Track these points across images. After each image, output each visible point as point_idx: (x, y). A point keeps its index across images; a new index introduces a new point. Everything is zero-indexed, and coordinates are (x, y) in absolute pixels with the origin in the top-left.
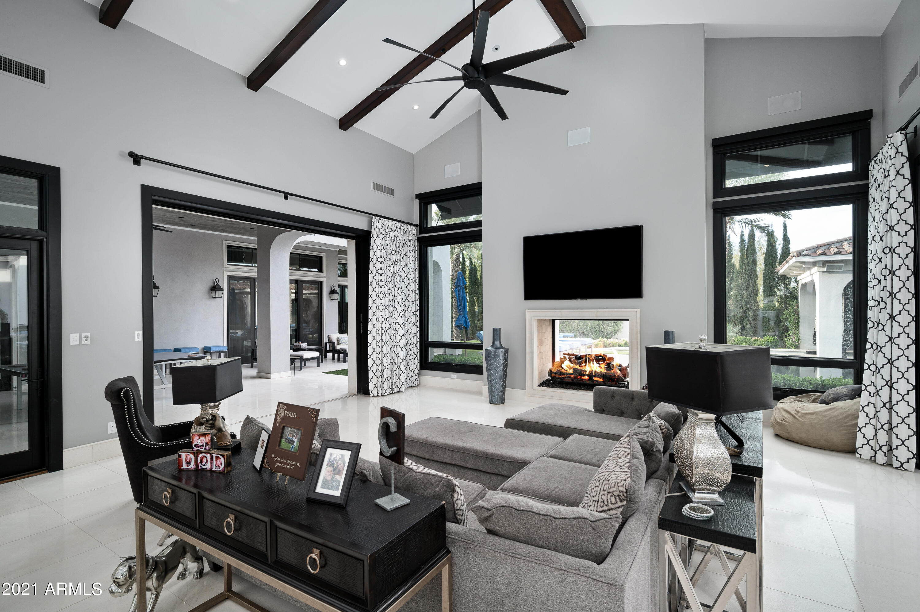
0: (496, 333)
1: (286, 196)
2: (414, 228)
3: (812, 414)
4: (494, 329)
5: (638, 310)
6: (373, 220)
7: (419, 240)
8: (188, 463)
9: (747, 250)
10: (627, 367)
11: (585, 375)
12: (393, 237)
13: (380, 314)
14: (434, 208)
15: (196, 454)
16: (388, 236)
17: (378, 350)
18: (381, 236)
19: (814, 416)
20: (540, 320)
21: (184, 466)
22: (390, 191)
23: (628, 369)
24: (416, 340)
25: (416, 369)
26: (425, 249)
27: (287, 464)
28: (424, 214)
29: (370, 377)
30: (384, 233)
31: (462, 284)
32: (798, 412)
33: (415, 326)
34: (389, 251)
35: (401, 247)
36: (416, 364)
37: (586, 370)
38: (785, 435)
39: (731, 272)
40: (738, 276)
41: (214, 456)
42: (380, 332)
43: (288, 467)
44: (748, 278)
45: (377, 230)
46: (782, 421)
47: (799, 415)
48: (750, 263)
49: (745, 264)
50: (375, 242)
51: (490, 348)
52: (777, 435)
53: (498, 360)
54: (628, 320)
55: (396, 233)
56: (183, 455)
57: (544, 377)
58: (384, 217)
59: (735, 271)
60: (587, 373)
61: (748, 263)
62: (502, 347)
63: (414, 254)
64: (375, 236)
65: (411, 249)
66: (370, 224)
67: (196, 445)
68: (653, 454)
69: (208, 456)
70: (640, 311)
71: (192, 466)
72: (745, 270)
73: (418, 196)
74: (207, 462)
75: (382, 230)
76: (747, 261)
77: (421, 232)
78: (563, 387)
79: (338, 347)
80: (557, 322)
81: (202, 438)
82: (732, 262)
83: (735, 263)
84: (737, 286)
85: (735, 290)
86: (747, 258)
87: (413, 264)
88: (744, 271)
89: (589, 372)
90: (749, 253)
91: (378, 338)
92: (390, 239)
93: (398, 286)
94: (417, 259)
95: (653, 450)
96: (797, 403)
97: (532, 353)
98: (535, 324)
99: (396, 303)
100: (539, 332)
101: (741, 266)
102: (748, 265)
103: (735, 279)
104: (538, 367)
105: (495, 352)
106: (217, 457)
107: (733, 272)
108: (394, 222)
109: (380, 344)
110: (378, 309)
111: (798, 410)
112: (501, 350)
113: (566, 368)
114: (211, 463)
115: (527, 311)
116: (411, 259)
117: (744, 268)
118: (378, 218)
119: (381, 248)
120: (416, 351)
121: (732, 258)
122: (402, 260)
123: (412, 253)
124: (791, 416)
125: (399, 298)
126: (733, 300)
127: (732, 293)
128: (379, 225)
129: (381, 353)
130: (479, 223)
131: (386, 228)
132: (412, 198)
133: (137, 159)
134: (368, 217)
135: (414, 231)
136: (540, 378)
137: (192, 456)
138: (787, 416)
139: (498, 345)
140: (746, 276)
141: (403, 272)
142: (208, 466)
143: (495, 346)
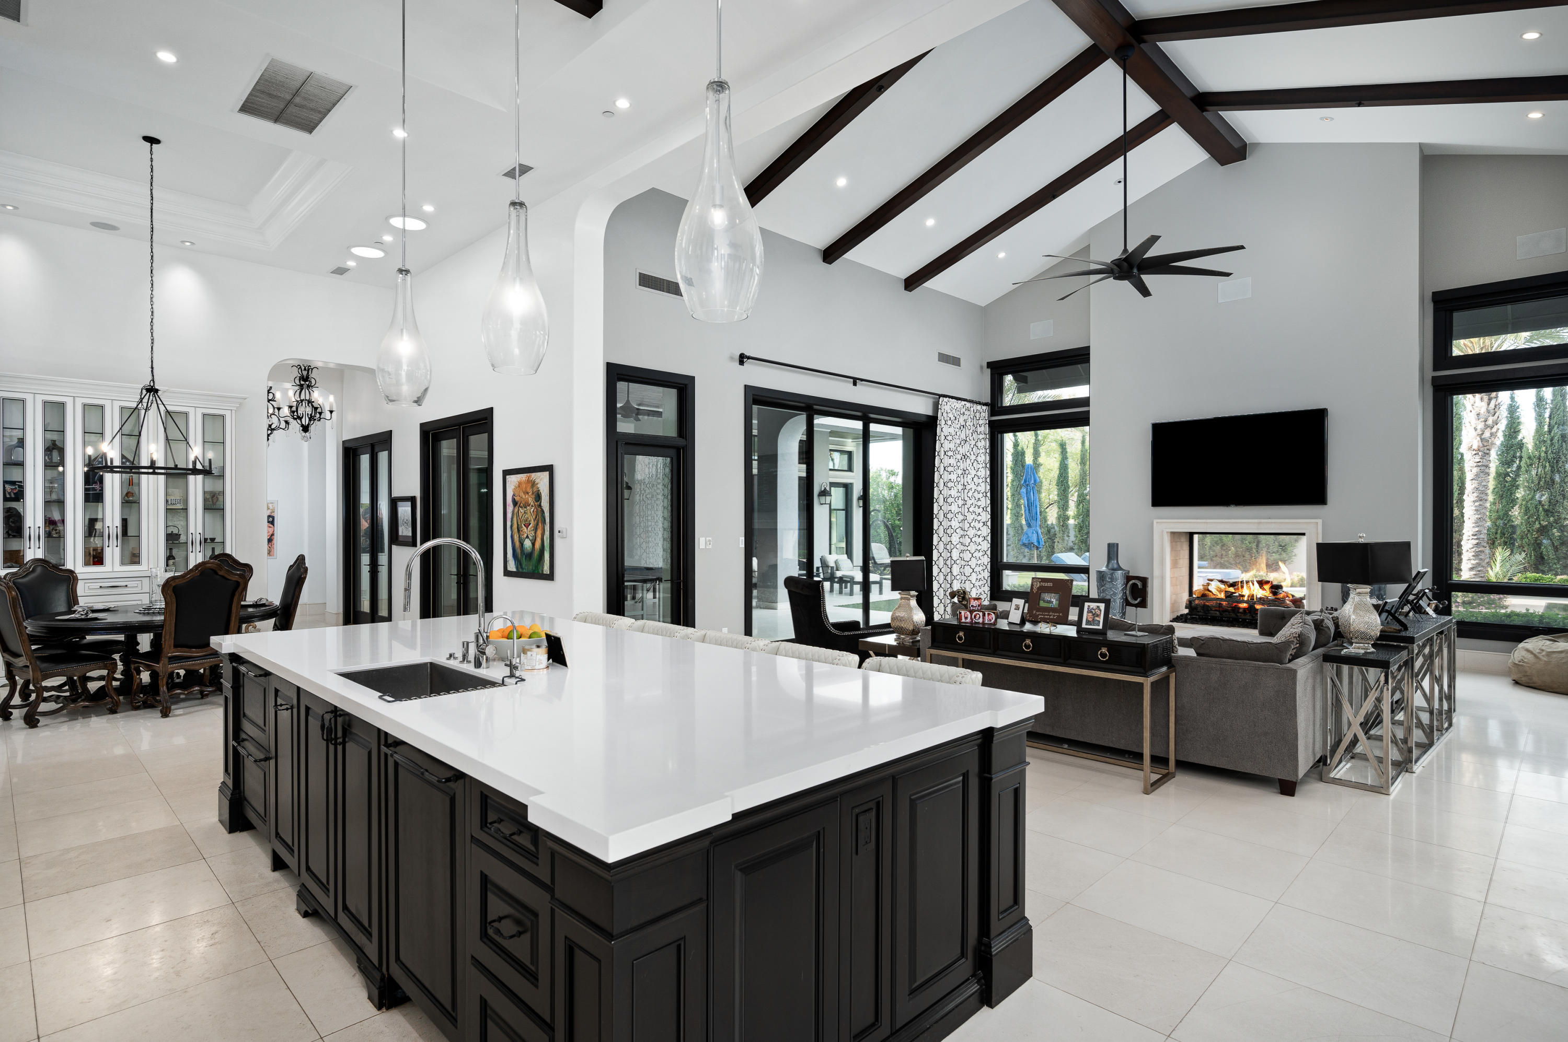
0: (1113, 550)
1: (855, 381)
2: (984, 408)
3: (1561, 652)
4: (1109, 545)
5: (1320, 521)
6: (940, 403)
7: (992, 424)
8: (966, 618)
9: (1550, 417)
10: (1302, 599)
11: (1243, 602)
12: (963, 423)
13: (949, 524)
14: (1009, 379)
15: (971, 612)
16: (956, 422)
17: (945, 570)
18: (949, 422)
19: (1563, 655)
20: (1173, 534)
21: (963, 620)
22: (955, 361)
23: (1304, 601)
24: (986, 560)
25: (986, 599)
26: (999, 435)
27: (1051, 615)
28: (997, 389)
29: (935, 604)
30: (953, 418)
31: (1032, 482)
32: (1543, 650)
33: (985, 541)
34: (958, 442)
35: (971, 435)
36: (986, 592)
37: (1243, 594)
38: (1524, 680)
39: (1516, 458)
40: (1531, 465)
41: (986, 613)
42: (948, 547)
43: (1051, 617)
44: (1552, 467)
45: (945, 414)
46: (1520, 662)
47: (1544, 653)
48: (1555, 440)
49: (1545, 442)
50: (944, 430)
51: (1104, 569)
52: (1517, 683)
53: (1116, 585)
54: (1304, 534)
55: (966, 417)
56: (963, 613)
57: (1178, 611)
58: (952, 398)
59: (1524, 455)
60: (1246, 599)
61: (1552, 440)
62: (1120, 568)
63: (985, 444)
64: (943, 422)
65: (981, 436)
66: (936, 406)
67: (972, 606)
68: (1323, 630)
69: (981, 614)
70: (1323, 522)
71: (968, 620)
72: (1546, 453)
73: (990, 365)
74: (980, 617)
75: (951, 415)
76: (1549, 437)
77: (993, 413)
78: (1207, 624)
79: (839, 574)
80: (1196, 537)
81: (976, 601)
82: (1520, 438)
83: (1524, 441)
84: (1528, 482)
85: (1525, 491)
86: (1550, 431)
87: (983, 457)
88: (1543, 454)
89: (1249, 596)
90: (1553, 422)
91: (946, 554)
92: (959, 425)
93: (968, 487)
94: (988, 451)
95: (1322, 626)
96: (1548, 642)
97: (1163, 578)
98: (1167, 539)
99: (967, 510)
100: (1173, 549)
101: (1537, 447)
102: (1552, 444)
103: (1523, 469)
104: (1171, 596)
105: (1112, 574)
106: (989, 614)
107: (1521, 457)
108: (963, 403)
109: (948, 562)
110: (946, 518)
111: (1544, 648)
112: (1120, 572)
113: (1214, 591)
114: (983, 618)
115: (1155, 521)
116: (981, 451)
117: (1544, 449)
118: (946, 399)
119: (950, 438)
120: (987, 574)
121: (1519, 431)
122: (972, 453)
123: (983, 441)
124: (1532, 656)
125: (969, 502)
126: (1520, 508)
127: (1518, 495)
128: (947, 408)
129: (949, 574)
130: (1085, 402)
131: (954, 411)
132: (982, 367)
133: (742, 359)
134: (934, 398)
135: (984, 412)
136: (1172, 612)
137: (968, 613)
138: (1529, 656)
139: (1115, 566)
140: (1547, 465)
141: (973, 468)
142: (981, 620)
143: (1110, 566)
